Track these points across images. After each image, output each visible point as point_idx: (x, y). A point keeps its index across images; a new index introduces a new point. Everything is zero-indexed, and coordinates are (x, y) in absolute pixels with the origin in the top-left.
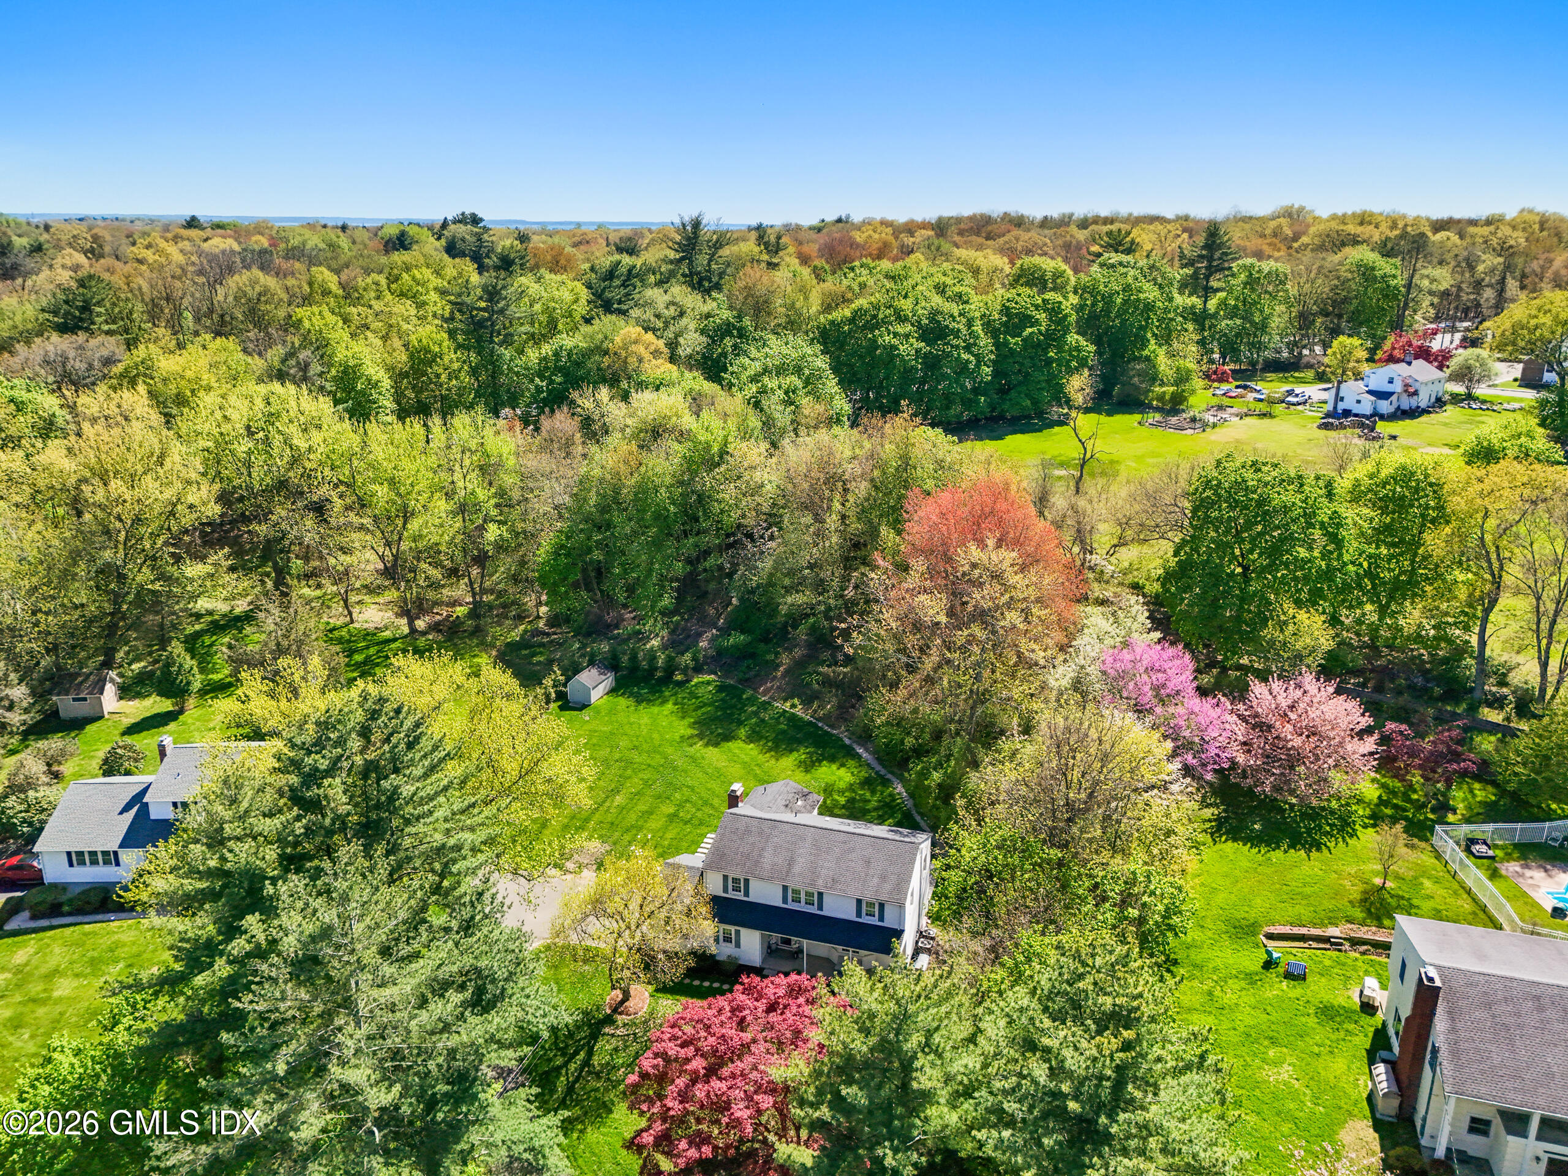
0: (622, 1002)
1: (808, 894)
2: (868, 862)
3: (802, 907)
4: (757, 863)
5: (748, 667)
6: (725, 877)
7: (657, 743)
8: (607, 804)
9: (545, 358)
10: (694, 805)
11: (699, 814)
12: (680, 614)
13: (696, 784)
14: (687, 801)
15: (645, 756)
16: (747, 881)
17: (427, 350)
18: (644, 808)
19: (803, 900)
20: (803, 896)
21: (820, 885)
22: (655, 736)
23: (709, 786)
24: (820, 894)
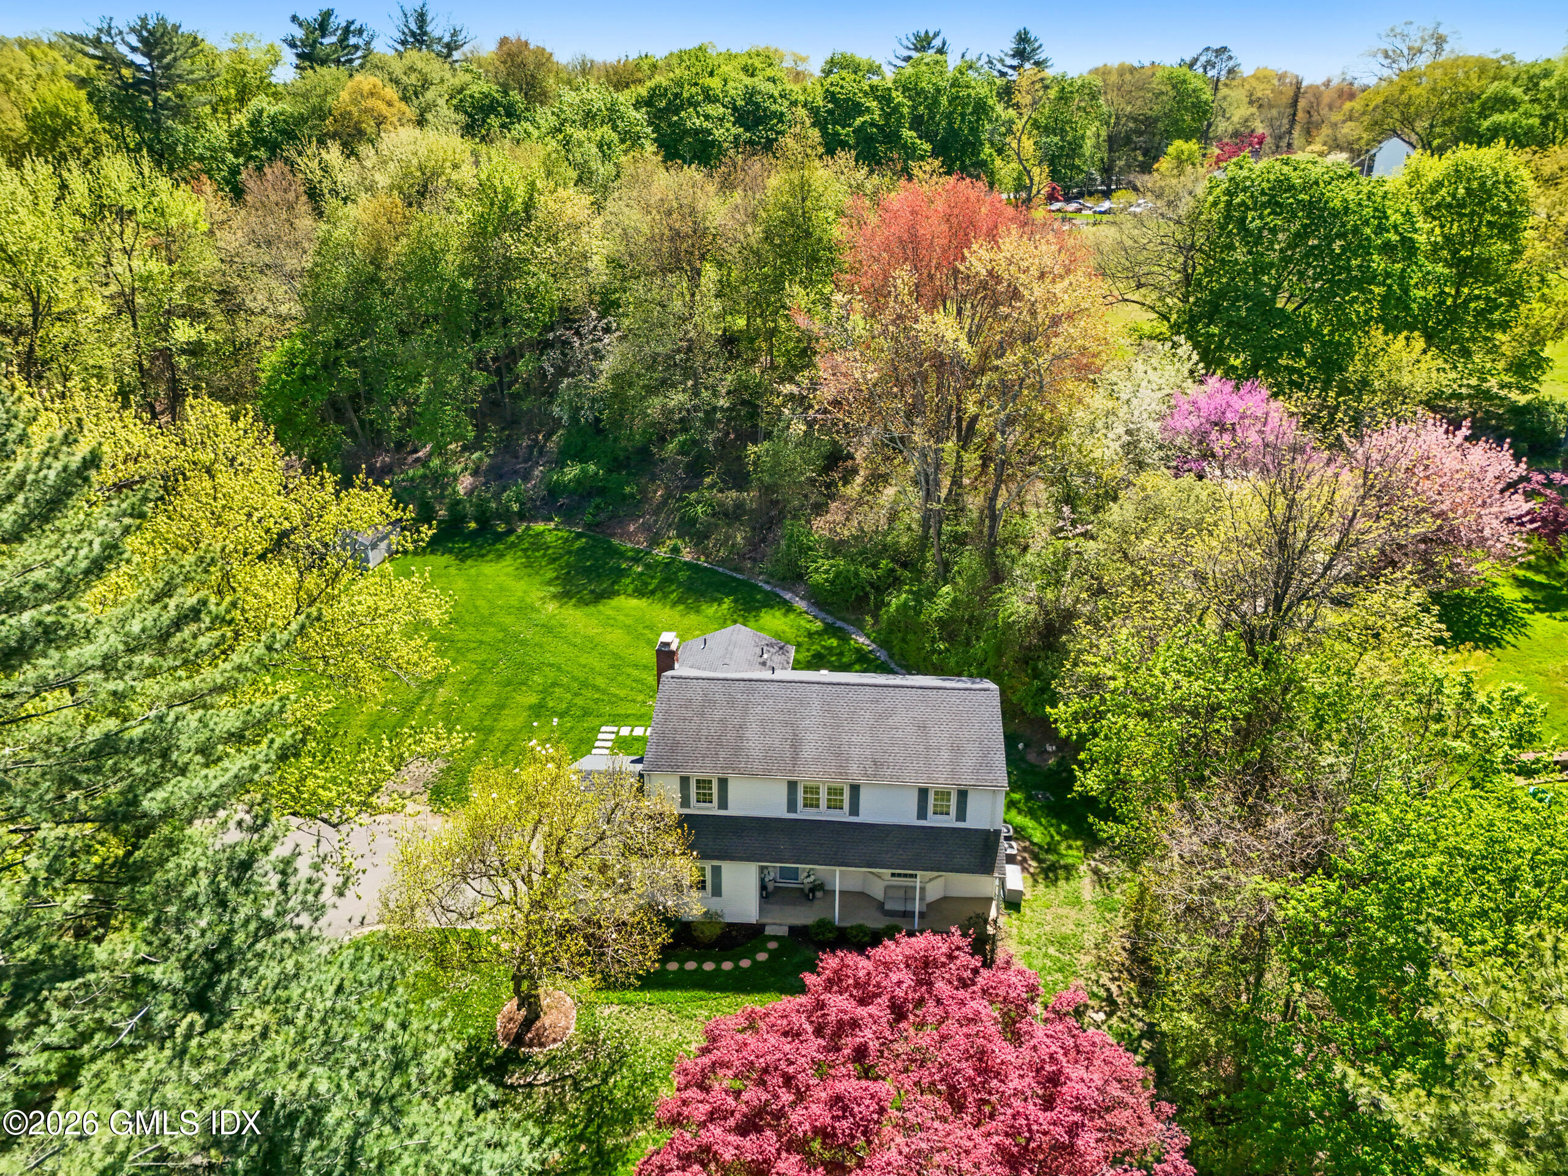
0: (528, 1023)
1: (831, 791)
2: (923, 727)
3: (823, 813)
4: (737, 751)
5: (597, 507)
6: (685, 781)
7: (486, 613)
8: (427, 701)
9: (239, 133)
10: (568, 689)
11: (579, 701)
12: (482, 449)
13: (561, 660)
14: (554, 684)
15: (471, 631)
16: (723, 783)
17: (55, 114)
18: (489, 701)
19: (823, 803)
20: (823, 796)
21: (855, 773)
22: (480, 603)
23: (583, 661)
24: (855, 789)
